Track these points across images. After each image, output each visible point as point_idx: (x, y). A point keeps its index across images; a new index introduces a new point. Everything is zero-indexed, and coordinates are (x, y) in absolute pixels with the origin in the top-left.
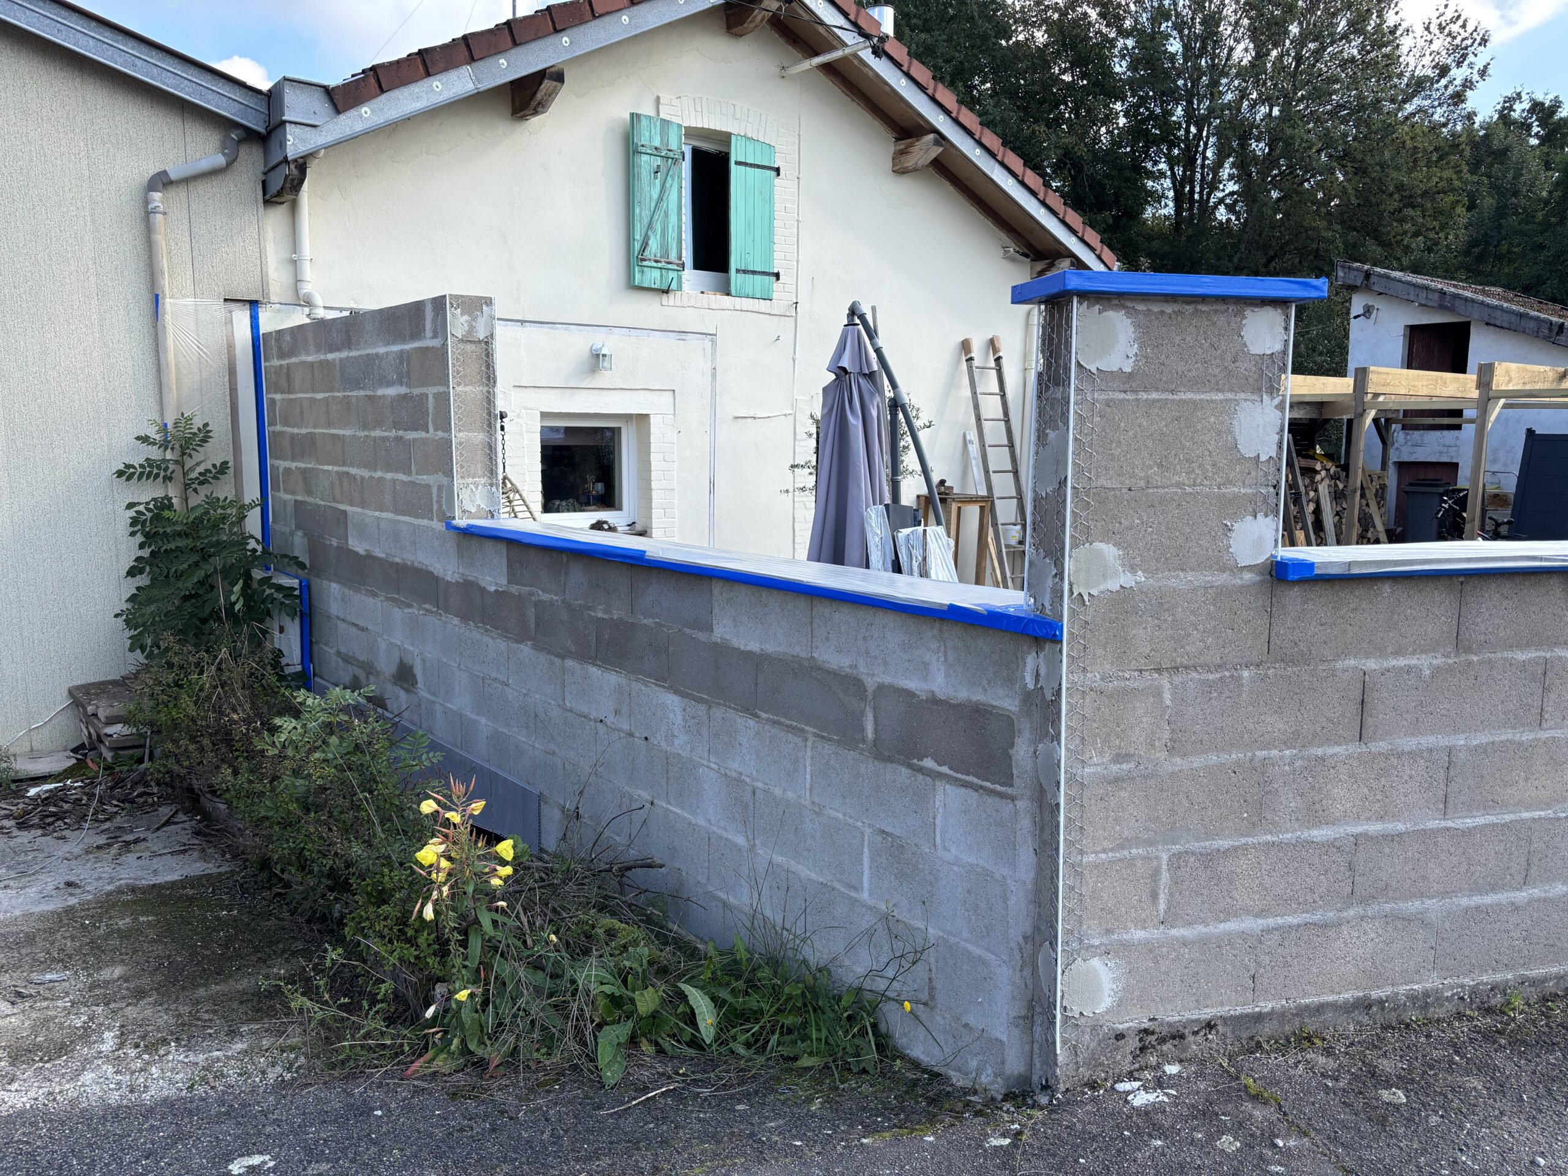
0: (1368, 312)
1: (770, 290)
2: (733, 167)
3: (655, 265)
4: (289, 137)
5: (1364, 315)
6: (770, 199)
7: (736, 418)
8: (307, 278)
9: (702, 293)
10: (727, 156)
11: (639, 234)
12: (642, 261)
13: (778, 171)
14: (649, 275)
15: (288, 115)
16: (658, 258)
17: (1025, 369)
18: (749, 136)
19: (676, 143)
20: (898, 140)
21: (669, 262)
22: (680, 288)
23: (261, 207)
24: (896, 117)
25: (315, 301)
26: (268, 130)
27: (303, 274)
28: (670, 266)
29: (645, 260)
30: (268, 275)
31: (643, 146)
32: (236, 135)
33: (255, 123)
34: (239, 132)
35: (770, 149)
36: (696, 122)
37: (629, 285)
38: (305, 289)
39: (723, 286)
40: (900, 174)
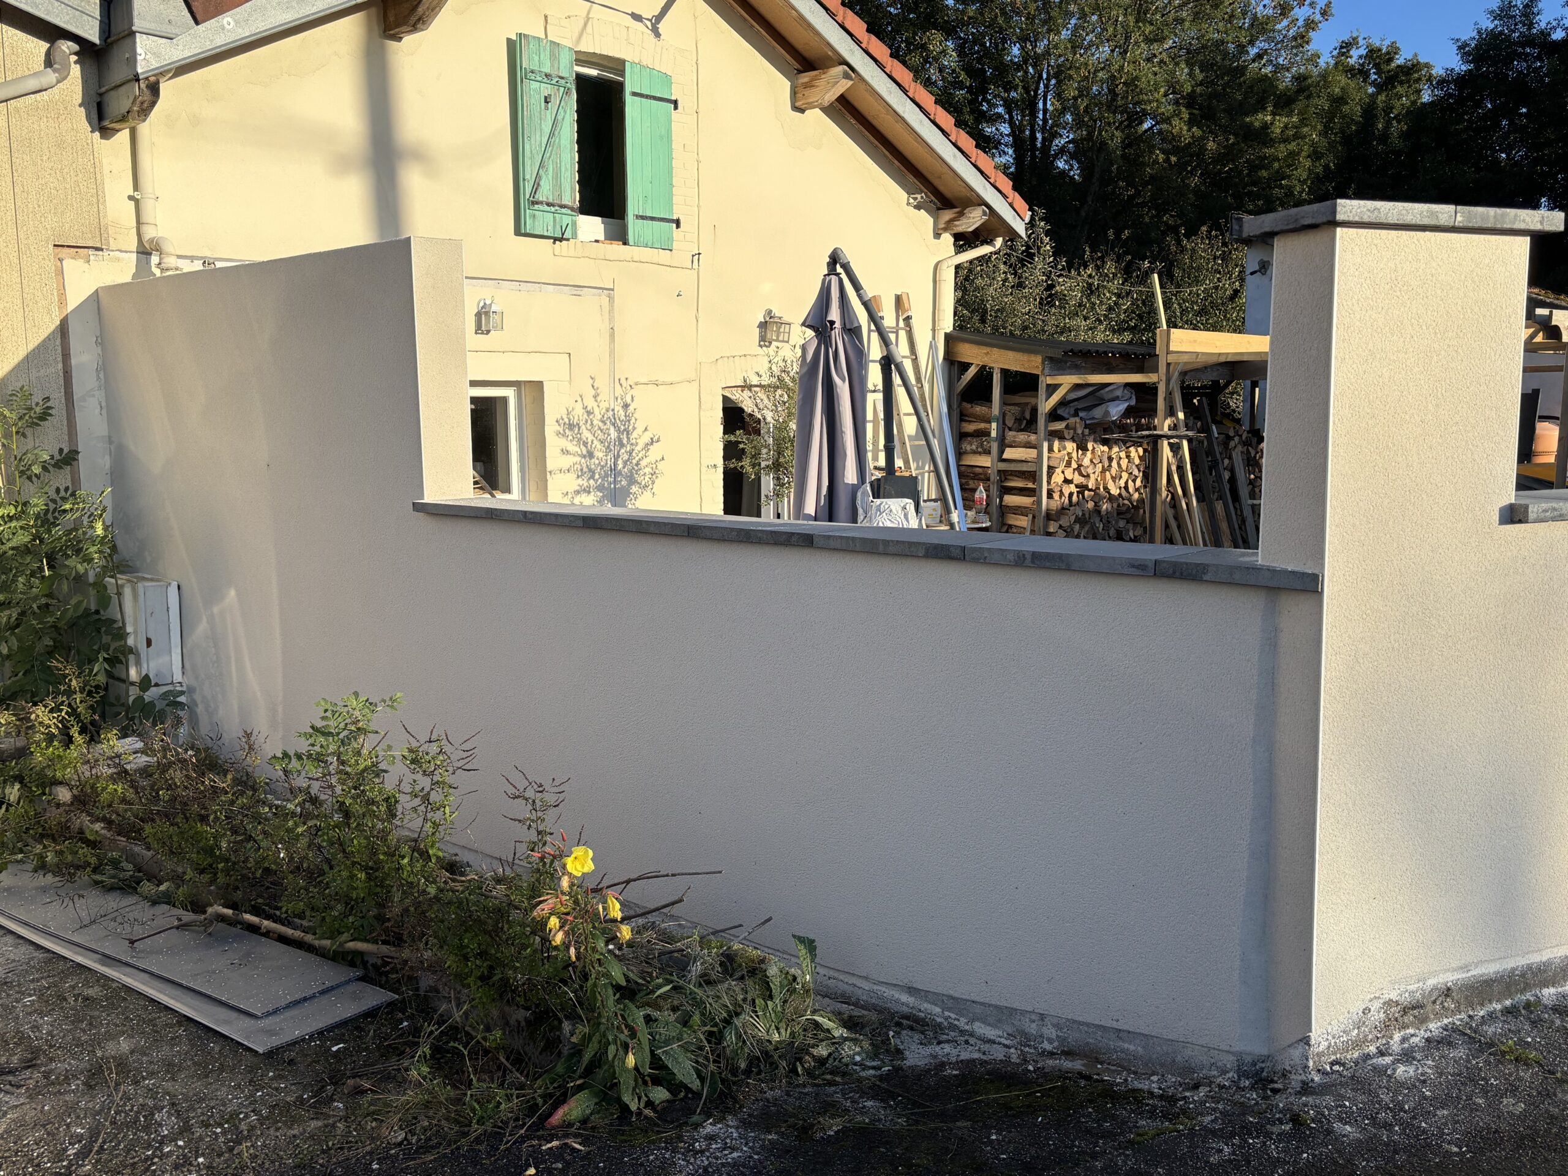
0: (1263, 268)
1: (670, 239)
2: (629, 99)
3: (548, 209)
5: (1259, 271)
6: (668, 137)
7: (637, 384)
8: (151, 221)
9: (597, 241)
10: (621, 85)
11: (529, 172)
12: (534, 203)
13: (675, 103)
14: (542, 220)
15: (138, 24)
16: (551, 200)
17: (934, 330)
18: (645, 64)
19: (569, 70)
20: (800, 72)
21: (562, 206)
22: (575, 235)
23: (97, 134)
24: (799, 46)
25: (167, 247)
26: (105, 41)
27: (147, 216)
28: (564, 211)
29: (537, 203)
30: (105, 216)
31: (532, 72)
32: (67, 47)
33: (93, 34)
34: (70, 43)
35: (667, 79)
36: (587, 46)
37: (518, 232)
38: (149, 233)
39: (619, 235)
40: (802, 111)
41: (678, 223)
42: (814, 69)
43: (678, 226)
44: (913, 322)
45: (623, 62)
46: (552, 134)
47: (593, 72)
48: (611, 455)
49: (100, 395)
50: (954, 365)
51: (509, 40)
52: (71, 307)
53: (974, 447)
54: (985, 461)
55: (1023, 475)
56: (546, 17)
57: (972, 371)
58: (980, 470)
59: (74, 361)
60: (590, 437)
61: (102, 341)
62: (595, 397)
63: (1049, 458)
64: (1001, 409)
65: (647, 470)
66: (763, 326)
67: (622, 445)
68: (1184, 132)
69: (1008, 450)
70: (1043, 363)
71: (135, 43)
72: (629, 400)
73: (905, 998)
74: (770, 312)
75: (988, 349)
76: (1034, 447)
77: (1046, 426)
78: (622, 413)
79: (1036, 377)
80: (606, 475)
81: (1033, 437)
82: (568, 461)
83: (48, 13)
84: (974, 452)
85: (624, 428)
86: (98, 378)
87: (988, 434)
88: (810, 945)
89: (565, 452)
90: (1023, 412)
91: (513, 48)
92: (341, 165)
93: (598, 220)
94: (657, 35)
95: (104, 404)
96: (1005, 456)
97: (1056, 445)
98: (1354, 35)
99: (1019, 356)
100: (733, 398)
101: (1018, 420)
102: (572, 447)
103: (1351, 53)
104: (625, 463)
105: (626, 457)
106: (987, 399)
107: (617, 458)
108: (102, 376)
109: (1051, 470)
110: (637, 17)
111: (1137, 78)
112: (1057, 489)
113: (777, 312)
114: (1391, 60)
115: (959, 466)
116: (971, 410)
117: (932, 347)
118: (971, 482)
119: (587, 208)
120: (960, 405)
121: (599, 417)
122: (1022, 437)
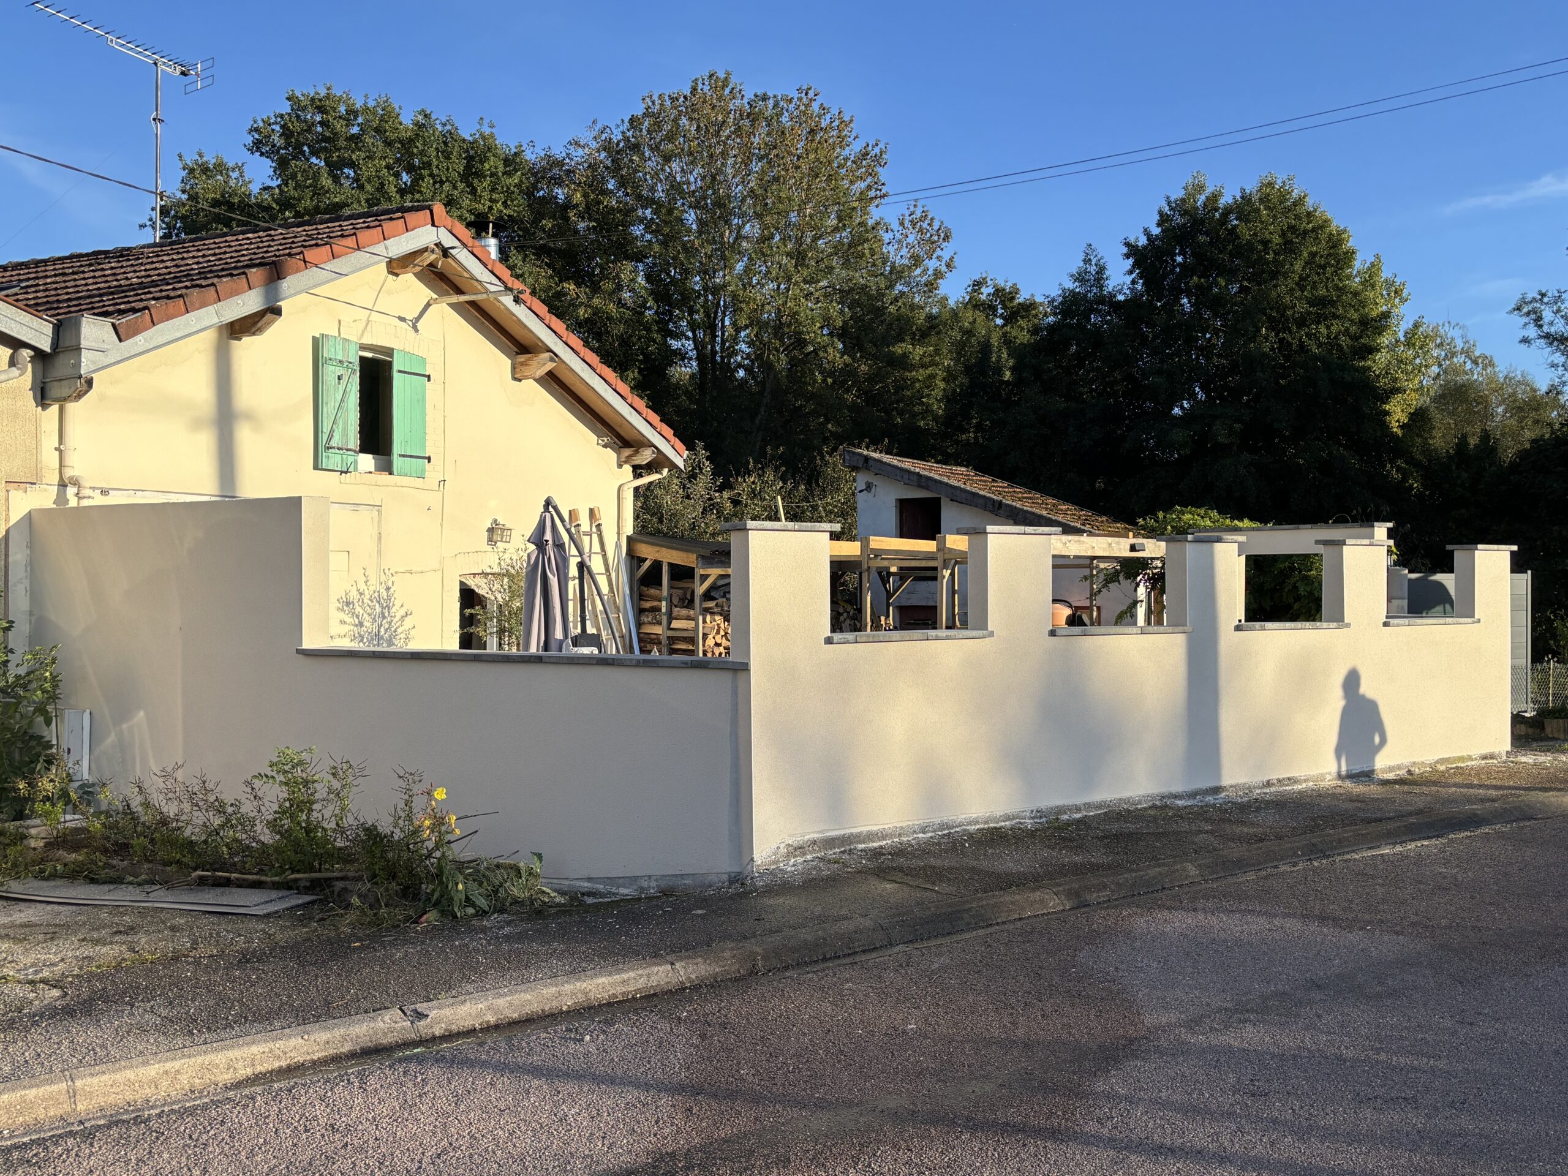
0: (869, 487)
1: (423, 471)
2: (396, 376)
3: (338, 451)
4: (83, 360)
5: (866, 490)
6: (423, 399)
7: (396, 573)
8: (71, 465)
9: (370, 472)
10: (390, 364)
11: (326, 428)
12: (328, 448)
13: (429, 377)
14: (333, 459)
15: (84, 343)
16: (340, 446)
17: (618, 533)
18: (407, 350)
19: (354, 356)
20: (518, 354)
21: (348, 450)
22: (356, 469)
23: (40, 408)
24: (518, 338)
25: (83, 483)
26: (54, 350)
27: (70, 459)
28: (349, 453)
29: (331, 448)
30: (41, 462)
31: (330, 359)
32: (26, 353)
33: (46, 346)
34: (29, 351)
35: (423, 360)
36: (367, 340)
37: (316, 467)
38: (68, 473)
39: (387, 467)
40: (520, 380)
41: (429, 459)
42: (530, 353)
43: (429, 461)
44: (603, 528)
45: (392, 350)
46: (342, 401)
47: (369, 355)
48: (376, 624)
49: (27, 583)
50: (634, 559)
51: (314, 337)
52: (11, 523)
53: (650, 619)
54: (658, 630)
55: (686, 640)
56: (340, 321)
57: (647, 564)
58: (654, 636)
59: (11, 559)
60: (362, 612)
61: (31, 545)
62: (366, 582)
63: (703, 627)
64: (668, 591)
65: (403, 636)
66: (491, 531)
67: (384, 617)
68: (838, 359)
69: (674, 621)
70: (697, 559)
71: (80, 355)
72: (390, 585)
73: (586, 884)
74: (496, 521)
75: (658, 548)
76: (693, 620)
77: (701, 605)
78: (385, 594)
79: (693, 569)
80: (372, 639)
81: (692, 612)
82: (345, 629)
83: (19, 333)
84: (650, 623)
85: (385, 604)
86: (26, 571)
87: (660, 610)
88: (540, 856)
89: (343, 622)
90: (685, 594)
91: (317, 344)
92: (196, 424)
93: (371, 456)
94: (416, 331)
95: (28, 588)
96: (672, 626)
97: (708, 618)
98: (984, 276)
99: (680, 554)
100: (467, 582)
101: (682, 600)
102: (348, 619)
103: (982, 290)
104: (386, 630)
105: (387, 626)
106: (659, 584)
107: (380, 626)
108: (28, 569)
109: (705, 636)
110: (402, 319)
111: (796, 313)
112: (710, 650)
113: (501, 521)
114: (1013, 298)
115: (639, 634)
116: (647, 592)
117: (618, 545)
118: (648, 645)
119: (364, 448)
120: (639, 588)
121: (369, 597)
122: (684, 612)
